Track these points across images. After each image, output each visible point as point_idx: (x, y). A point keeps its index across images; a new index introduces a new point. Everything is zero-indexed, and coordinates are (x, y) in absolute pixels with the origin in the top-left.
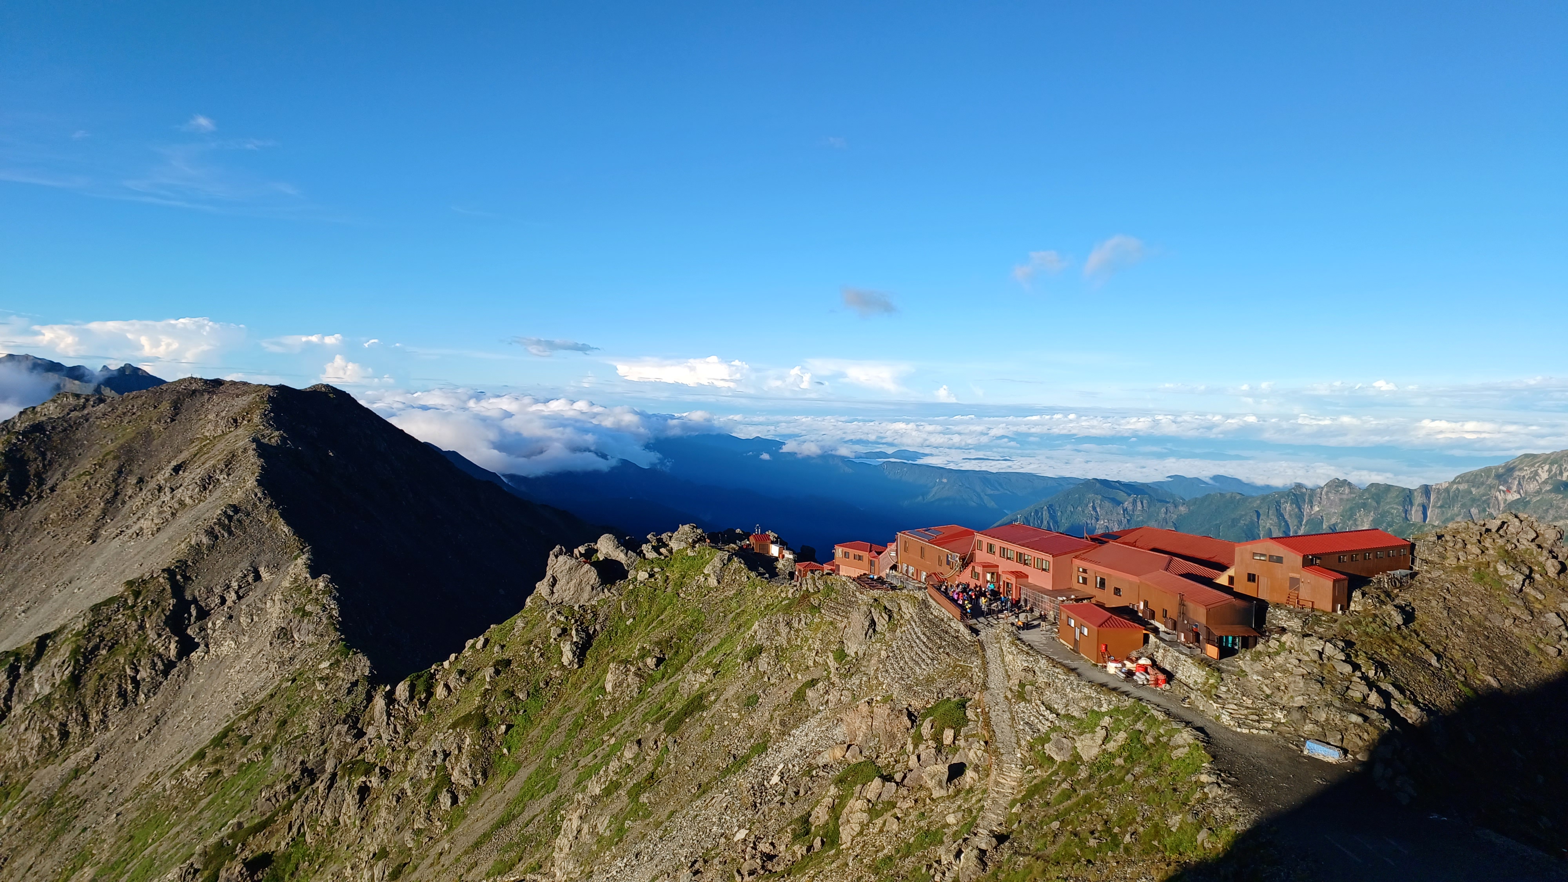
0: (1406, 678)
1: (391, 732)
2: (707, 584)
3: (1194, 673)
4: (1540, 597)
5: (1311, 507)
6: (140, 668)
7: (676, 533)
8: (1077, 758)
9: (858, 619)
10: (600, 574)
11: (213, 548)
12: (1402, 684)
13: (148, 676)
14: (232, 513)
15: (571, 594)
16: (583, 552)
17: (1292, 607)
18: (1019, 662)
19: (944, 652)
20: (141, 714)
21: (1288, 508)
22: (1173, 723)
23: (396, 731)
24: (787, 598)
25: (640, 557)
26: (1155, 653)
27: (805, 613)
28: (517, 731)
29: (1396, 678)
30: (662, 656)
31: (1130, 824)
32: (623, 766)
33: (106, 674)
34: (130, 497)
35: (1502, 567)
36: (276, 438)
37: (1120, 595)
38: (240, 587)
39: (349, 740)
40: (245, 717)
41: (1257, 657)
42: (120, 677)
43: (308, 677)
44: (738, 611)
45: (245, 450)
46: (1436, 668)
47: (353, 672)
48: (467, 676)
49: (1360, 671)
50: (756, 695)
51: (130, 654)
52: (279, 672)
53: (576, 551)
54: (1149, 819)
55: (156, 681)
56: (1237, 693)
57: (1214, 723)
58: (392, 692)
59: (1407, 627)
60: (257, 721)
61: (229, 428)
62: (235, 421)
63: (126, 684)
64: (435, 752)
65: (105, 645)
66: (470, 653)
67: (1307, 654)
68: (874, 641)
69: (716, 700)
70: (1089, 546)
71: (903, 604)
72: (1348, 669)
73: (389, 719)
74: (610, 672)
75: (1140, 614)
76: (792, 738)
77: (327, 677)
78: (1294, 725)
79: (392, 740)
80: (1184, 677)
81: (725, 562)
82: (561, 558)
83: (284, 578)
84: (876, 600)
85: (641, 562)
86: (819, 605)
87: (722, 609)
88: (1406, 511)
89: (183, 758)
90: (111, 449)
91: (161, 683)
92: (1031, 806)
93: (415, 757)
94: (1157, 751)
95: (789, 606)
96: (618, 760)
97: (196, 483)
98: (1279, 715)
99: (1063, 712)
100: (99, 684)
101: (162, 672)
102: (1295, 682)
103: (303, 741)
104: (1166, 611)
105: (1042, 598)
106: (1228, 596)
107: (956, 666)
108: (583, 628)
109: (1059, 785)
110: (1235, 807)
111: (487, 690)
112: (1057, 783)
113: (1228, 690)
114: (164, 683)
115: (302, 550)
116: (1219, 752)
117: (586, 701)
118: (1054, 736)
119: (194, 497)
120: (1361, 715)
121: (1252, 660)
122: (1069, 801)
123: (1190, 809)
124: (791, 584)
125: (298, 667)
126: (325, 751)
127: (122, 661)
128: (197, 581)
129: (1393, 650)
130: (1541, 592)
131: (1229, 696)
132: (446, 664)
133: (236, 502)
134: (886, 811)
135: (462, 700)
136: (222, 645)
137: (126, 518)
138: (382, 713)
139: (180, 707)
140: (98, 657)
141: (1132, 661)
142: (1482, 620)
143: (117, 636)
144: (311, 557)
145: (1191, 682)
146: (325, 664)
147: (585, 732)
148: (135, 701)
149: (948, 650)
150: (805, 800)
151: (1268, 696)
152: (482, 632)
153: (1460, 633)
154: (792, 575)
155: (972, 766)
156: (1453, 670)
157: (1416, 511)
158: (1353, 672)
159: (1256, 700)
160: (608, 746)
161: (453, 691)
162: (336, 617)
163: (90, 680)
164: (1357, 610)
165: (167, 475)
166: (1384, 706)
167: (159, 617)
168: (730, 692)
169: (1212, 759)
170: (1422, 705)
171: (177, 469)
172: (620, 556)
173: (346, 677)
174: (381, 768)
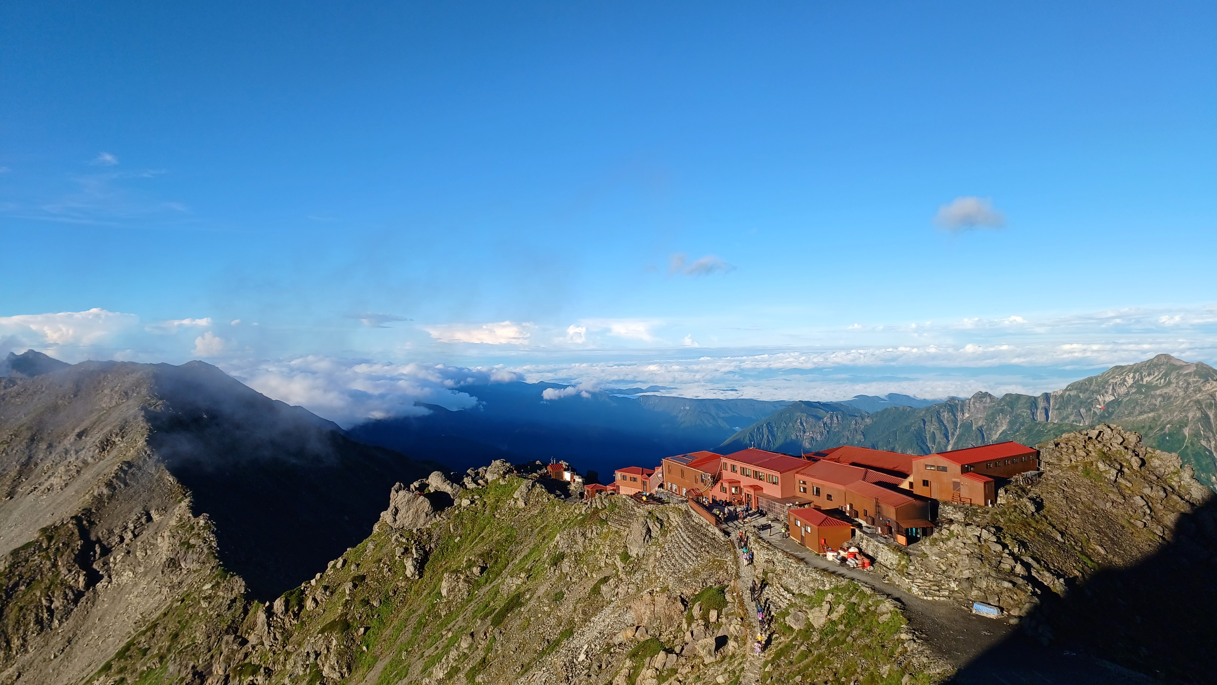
0: (1041, 552)
1: (272, 640)
2: (516, 506)
3: (890, 557)
4: (1129, 485)
5: (963, 414)
6: (54, 599)
7: (490, 467)
8: (810, 626)
9: (637, 528)
10: (432, 504)
11: (112, 497)
12: (1038, 557)
13: (61, 605)
14: (126, 469)
15: (410, 520)
16: (417, 486)
17: (956, 503)
18: (762, 555)
19: (705, 551)
20: (56, 637)
21: (945, 416)
22: (878, 596)
23: (275, 639)
24: (581, 514)
25: (463, 487)
26: (860, 543)
27: (596, 525)
28: (373, 632)
29: (1033, 552)
30: (484, 565)
31: (853, 674)
32: (461, 654)
33: (25, 606)
34: (41, 460)
35: (1101, 465)
36: (160, 406)
37: (831, 500)
38: (135, 528)
39: (236, 647)
40: (144, 633)
41: (934, 542)
42: (36, 607)
43: (194, 597)
44: (542, 526)
45: (135, 418)
46: (1061, 542)
47: (232, 591)
48: (331, 590)
49: (1008, 549)
50: (561, 592)
51: (45, 588)
52: (170, 595)
53: (412, 486)
54: (867, 670)
55: (68, 608)
56: (922, 571)
57: (907, 594)
58: (271, 607)
59: (1038, 513)
60: (154, 635)
61: (122, 400)
62: (126, 393)
63: (42, 613)
64: (308, 653)
65: (24, 582)
66: (332, 572)
67: (970, 539)
68: (650, 544)
69: (530, 598)
70: (805, 464)
71: (671, 514)
72: (999, 548)
73: (269, 629)
74: (444, 580)
75: (848, 514)
76: (592, 624)
77: (210, 597)
78: (964, 592)
79: (273, 645)
80: (883, 560)
81: (530, 488)
82: (401, 493)
83: (171, 518)
84: (650, 513)
85: (463, 492)
86: (606, 519)
87: (529, 525)
88: (1033, 413)
89: (92, 671)
90: (25, 422)
91: (72, 610)
92: (779, 666)
93: (292, 658)
94: (868, 617)
95: (583, 521)
96: (456, 650)
97: (96, 445)
98: (953, 585)
99: (797, 592)
100: (19, 614)
101: (73, 601)
102: (962, 560)
103: (192, 650)
104: (866, 511)
105: (774, 504)
106: (910, 499)
107: (715, 561)
108: (421, 547)
109: (798, 648)
110: (927, 657)
111: (347, 601)
112: (797, 646)
113: (916, 568)
114: (75, 610)
115: (184, 495)
116: (912, 616)
117: (427, 604)
118: (792, 610)
119: (95, 456)
120: (1010, 582)
121: (931, 545)
122: (807, 660)
123: (895, 660)
124: (582, 502)
125: (185, 589)
126: (212, 657)
127: (38, 594)
128: (100, 525)
129: (1030, 532)
130: (1129, 481)
131: (916, 573)
132: (313, 582)
133: (129, 459)
134: (670, 676)
135: (328, 610)
136: (122, 575)
137: (38, 477)
138: (263, 625)
139: (89, 629)
140: (18, 593)
141: (845, 551)
142: (1091, 504)
143: (33, 574)
144: (193, 500)
145: (888, 564)
146: (208, 586)
147: (427, 629)
148: (50, 626)
149: (708, 549)
150: (607, 672)
151: (944, 572)
152: (341, 554)
153: (1076, 515)
154: (582, 495)
155: (733, 637)
156: (1073, 543)
157: (1041, 412)
158: (1003, 550)
159: (935, 575)
160: (447, 639)
161: (320, 603)
162: (215, 548)
163: (11, 612)
164: (1002, 503)
165: (72, 440)
166: (1027, 574)
167: (69, 556)
168: (541, 591)
169: (908, 622)
170: (1053, 571)
171: (80, 435)
172: (447, 488)
173: (226, 596)
174: (265, 669)
